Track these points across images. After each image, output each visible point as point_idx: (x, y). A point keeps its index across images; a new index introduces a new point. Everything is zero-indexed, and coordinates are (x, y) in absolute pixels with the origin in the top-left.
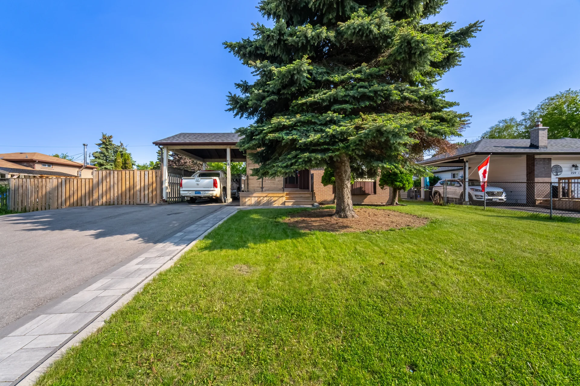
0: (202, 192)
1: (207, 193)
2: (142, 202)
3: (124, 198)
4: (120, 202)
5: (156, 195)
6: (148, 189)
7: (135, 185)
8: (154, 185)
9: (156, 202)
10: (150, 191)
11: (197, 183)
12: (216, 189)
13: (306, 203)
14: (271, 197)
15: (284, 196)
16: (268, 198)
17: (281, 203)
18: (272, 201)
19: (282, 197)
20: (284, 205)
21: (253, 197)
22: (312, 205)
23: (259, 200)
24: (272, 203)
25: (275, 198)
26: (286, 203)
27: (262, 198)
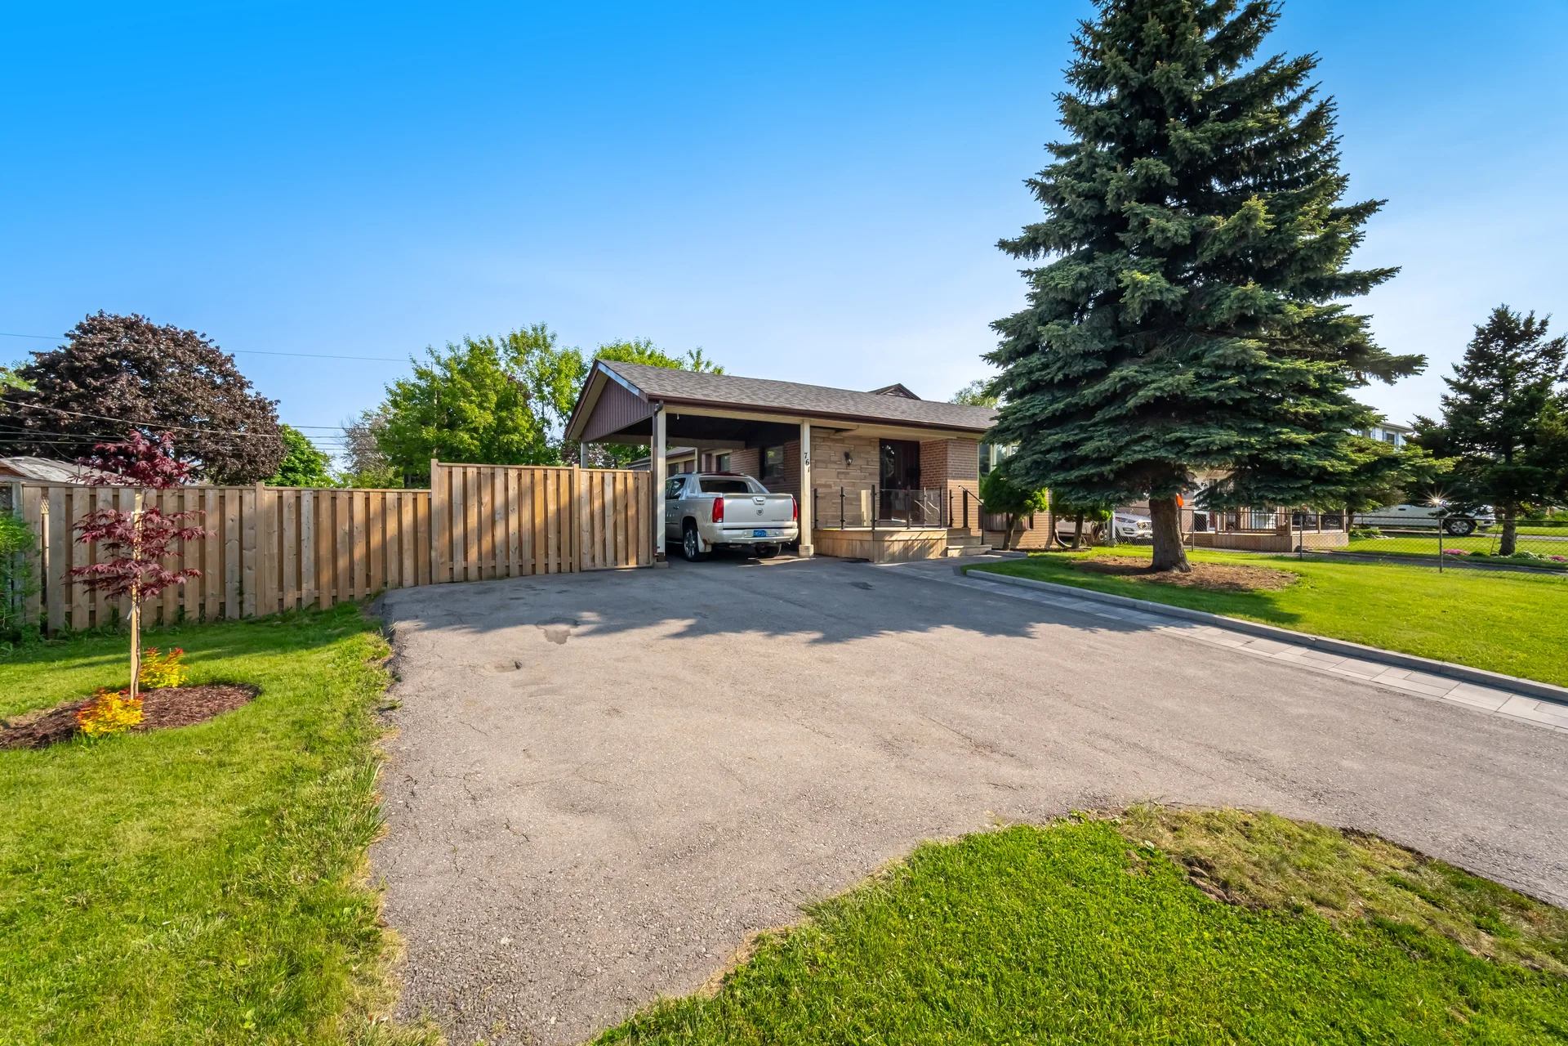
0: (769, 532)
1: (781, 535)
2: (598, 563)
3: (540, 552)
4: (528, 568)
5: (637, 540)
7: (575, 507)
8: (631, 514)
9: (637, 563)
10: (618, 529)
11: (759, 508)
12: (796, 523)
13: (977, 549)
14: (925, 540)
15: (945, 537)
16: (920, 542)
17: (940, 552)
18: (927, 547)
19: (941, 539)
20: (946, 555)
21: (896, 541)
22: (986, 553)
23: (907, 545)
24: (926, 551)
25: (931, 542)
26: (949, 551)
27: (910, 542)
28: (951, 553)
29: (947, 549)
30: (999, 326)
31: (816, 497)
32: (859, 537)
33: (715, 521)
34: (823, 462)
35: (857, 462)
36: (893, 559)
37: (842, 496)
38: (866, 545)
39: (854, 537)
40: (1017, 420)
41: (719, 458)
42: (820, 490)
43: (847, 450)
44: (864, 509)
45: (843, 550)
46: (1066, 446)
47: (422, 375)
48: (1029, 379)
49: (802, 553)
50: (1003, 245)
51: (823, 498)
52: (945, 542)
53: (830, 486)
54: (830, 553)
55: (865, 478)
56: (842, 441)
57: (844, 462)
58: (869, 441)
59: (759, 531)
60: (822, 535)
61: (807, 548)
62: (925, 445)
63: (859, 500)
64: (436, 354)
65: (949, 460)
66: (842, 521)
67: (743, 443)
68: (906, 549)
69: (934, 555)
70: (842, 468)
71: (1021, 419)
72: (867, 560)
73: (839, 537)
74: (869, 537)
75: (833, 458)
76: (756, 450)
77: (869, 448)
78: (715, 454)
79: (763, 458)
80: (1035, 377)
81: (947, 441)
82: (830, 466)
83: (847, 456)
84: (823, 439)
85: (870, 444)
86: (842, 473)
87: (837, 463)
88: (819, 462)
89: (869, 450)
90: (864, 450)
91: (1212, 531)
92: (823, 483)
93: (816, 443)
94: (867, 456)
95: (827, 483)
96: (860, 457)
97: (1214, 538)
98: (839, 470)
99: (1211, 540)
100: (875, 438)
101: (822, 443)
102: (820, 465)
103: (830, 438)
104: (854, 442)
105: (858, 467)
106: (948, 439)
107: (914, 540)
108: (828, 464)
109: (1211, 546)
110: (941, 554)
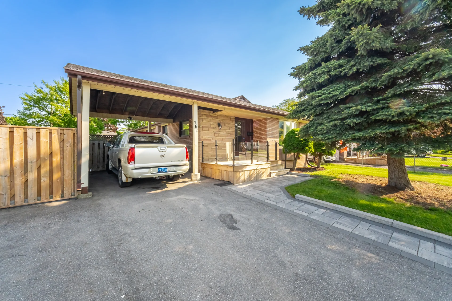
0: (169, 169)
1: (179, 170)
2: (19, 200)
5: (62, 180)
6: (39, 168)
8: (57, 159)
9: (62, 196)
10: (43, 171)
11: (162, 153)
12: (188, 162)
13: (284, 172)
14: (260, 169)
15: (270, 167)
16: (258, 170)
17: (267, 175)
18: (261, 173)
19: (268, 168)
20: (271, 177)
21: (246, 171)
22: (288, 174)
23: (251, 173)
24: (260, 175)
25: (263, 170)
26: (272, 174)
27: (253, 171)
28: (273, 175)
29: (271, 173)
30: (304, 50)
31: (203, 146)
32: (225, 168)
33: (129, 163)
34: (207, 127)
35: (223, 128)
36: (244, 182)
37: (216, 145)
38: (229, 174)
39: (223, 168)
40: (322, 100)
41: (164, 127)
42: (205, 142)
43: (219, 122)
44: (228, 152)
45: (217, 176)
46: (362, 114)
47: (39, 92)
48: (330, 75)
49: (193, 178)
50: (302, 11)
51: (206, 146)
52: (269, 169)
53: (210, 140)
54: (210, 176)
55: (228, 136)
56: (217, 117)
57: (218, 128)
58: (230, 118)
59: (163, 168)
60: (206, 166)
61: (196, 176)
62: (255, 121)
63: (225, 147)
64: (46, 83)
65: (267, 128)
66: (216, 159)
67: (172, 120)
68: (251, 176)
69: (265, 177)
70: (217, 131)
71: (325, 99)
72: (230, 183)
73: (215, 167)
74: (231, 169)
75: (212, 126)
76: (178, 123)
77: (230, 122)
78: (162, 126)
79: (181, 127)
80: (333, 73)
81: (266, 119)
82: (210, 129)
83: (219, 125)
84: (205, 114)
85: (230, 120)
86: (217, 133)
87: (213, 128)
88: (203, 127)
89: (230, 123)
90: (227, 123)
91: (356, 157)
92: (207, 138)
93: (203, 118)
94: (229, 125)
95: (209, 138)
96: (226, 126)
97: (357, 160)
98: (214, 132)
99: (356, 161)
100: (233, 117)
101: (206, 118)
102: (204, 129)
103: (210, 115)
104: (223, 118)
105: (225, 131)
106: (267, 118)
107: (255, 170)
108: (209, 129)
109: (356, 163)
110: (268, 176)
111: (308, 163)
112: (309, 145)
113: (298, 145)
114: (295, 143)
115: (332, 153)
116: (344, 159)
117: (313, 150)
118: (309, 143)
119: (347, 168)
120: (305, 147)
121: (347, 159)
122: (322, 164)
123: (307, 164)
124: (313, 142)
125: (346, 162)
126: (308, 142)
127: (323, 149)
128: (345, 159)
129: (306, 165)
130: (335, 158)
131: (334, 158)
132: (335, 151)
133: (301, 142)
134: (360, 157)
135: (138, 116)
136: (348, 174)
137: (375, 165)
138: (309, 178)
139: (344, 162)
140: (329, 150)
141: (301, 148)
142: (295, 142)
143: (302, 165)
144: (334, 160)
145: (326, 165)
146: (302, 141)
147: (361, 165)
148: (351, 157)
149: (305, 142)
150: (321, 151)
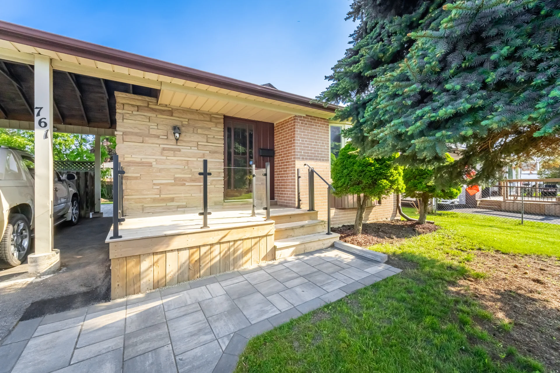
13: (321, 243)
14: (235, 241)
15: (273, 232)
16: (225, 247)
17: (263, 254)
18: (239, 252)
19: (266, 236)
20: (274, 259)
21: (169, 251)
22: (333, 246)
23: (196, 257)
24: (236, 260)
25: (247, 244)
26: (278, 253)
27: (203, 250)
28: (283, 255)
29: (275, 249)
34: (137, 135)
35: (188, 137)
43: (179, 124)
51: (137, 178)
52: (271, 238)
53: (149, 165)
55: (203, 156)
56: (169, 112)
57: (172, 137)
58: (210, 116)
65: (297, 137)
68: (194, 265)
69: (252, 262)
70: (168, 143)
75: (153, 132)
77: (211, 125)
81: (295, 118)
83: (176, 129)
84: (134, 103)
85: (211, 121)
86: (169, 149)
87: (158, 137)
88: (124, 134)
89: (210, 128)
90: (201, 128)
91: (500, 199)
92: (138, 160)
93: (124, 111)
94: (206, 133)
95: (143, 160)
96: (197, 133)
97: (503, 204)
98: (162, 146)
99: (500, 206)
100: (217, 114)
101: (135, 113)
102: (127, 138)
103: (148, 107)
104: (189, 116)
105: (195, 144)
106: (296, 116)
107: (212, 245)
108: (147, 139)
109: (501, 211)
110: (265, 258)
111: (400, 213)
112: (392, 174)
113: (363, 174)
114: (356, 171)
115: (452, 193)
116: (476, 201)
117: (402, 185)
118: (392, 170)
119: (487, 224)
120: (380, 179)
121: (481, 201)
122: (431, 213)
123: (398, 214)
124: (401, 169)
125: (479, 208)
126: (389, 167)
127: (429, 184)
128: (478, 203)
129: (395, 216)
130: (458, 200)
131: (456, 201)
132: (459, 190)
133: (368, 168)
134: (509, 198)
135: (71, 124)
136: (497, 251)
137: (545, 215)
138: (381, 267)
139: (475, 207)
140: (443, 185)
141: (370, 182)
142: (356, 167)
143: (387, 216)
144: (456, 203)
145: (440, 215)
146: (371, 165)
147: (520, 215)
148: (488, 199)
149: (381, 168)
150: (427, 189)
